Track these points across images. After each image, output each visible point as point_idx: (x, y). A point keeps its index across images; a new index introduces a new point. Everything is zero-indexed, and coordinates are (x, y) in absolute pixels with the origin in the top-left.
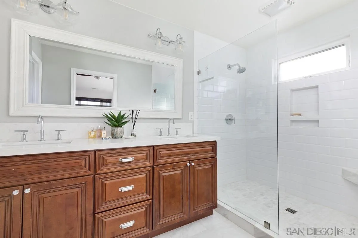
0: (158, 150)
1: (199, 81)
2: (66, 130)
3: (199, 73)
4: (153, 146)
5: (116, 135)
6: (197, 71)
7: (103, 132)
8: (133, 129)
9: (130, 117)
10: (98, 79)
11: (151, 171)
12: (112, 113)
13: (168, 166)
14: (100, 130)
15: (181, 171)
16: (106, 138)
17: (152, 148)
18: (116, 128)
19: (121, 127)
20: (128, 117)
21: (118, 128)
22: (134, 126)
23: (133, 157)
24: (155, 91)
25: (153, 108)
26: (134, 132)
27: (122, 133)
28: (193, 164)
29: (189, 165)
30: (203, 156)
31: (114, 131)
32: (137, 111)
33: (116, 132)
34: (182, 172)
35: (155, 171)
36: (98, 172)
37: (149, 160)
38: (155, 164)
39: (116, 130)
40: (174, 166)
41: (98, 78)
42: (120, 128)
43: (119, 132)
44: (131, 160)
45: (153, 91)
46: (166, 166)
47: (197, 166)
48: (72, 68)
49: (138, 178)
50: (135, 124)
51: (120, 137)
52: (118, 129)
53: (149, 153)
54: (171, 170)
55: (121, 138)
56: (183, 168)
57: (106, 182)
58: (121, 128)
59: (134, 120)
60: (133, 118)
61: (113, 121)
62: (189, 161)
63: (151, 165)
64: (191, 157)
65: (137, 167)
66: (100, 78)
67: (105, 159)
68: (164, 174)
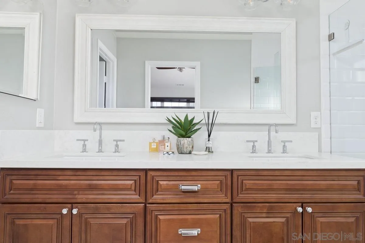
0: (240, 177)
1: (331, 53)
2: (123, 141)
3: (331, 37)
4: (232, 171)
5: (182, 149)
6: (328, 34)
7: (167, 144)
8: (209, 140)
9: (203, 122)
10: (181, 72)
11: (229, 212)
12: (178, 117)
13: (258, 207)
14: (162, 142)
15: (285, 219)
16: (168, 153)
17: (229, 173)
18: (183, 139)
19: (190, 137)
20: (200, 123)
21: (185, 139)
22: (209, 136)
23: (199, 185)
24: (257, 80)
25: (253, 108)
26: (209, 145)
27: (191, 147)
28: (309, 210)
29: (301, 211)
30: (335, 197)
31: (179, 143)
32: (214, 113)
33: (182, 144)
34: (287, 221)
35: (235, 212)
36: (150, 201)
37: (224, 193)
38: (234, 201)
39: (182, 142)
40: (271, 208)
41: (180, 69)
42: (187, 139)
43: (186, 145)
44: (195, 188)
45: (253, 80)
46: (255, 206)
47: (320, 215)
48: (146, 62)
49: (206, 219)
50: (211, 133)
51: (188, 152)
52: (185, 141)
53: (224, 181)
54: (264, 215)
55: (190, 153)
56: (288, 215)
57: (161, 217)
58: (190, 139)
59: (211, 127)
60: (208, 124)
61: (179, 128)
62: (302, 203)
63: (228, 200)
64: (307, 196)
65: (206, 201)
66: (184, 69)
67: (160, 184)
68: (251, 220)
